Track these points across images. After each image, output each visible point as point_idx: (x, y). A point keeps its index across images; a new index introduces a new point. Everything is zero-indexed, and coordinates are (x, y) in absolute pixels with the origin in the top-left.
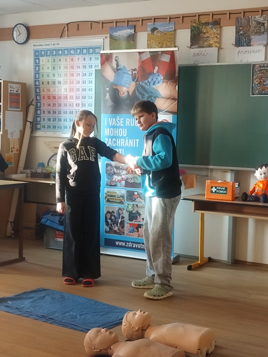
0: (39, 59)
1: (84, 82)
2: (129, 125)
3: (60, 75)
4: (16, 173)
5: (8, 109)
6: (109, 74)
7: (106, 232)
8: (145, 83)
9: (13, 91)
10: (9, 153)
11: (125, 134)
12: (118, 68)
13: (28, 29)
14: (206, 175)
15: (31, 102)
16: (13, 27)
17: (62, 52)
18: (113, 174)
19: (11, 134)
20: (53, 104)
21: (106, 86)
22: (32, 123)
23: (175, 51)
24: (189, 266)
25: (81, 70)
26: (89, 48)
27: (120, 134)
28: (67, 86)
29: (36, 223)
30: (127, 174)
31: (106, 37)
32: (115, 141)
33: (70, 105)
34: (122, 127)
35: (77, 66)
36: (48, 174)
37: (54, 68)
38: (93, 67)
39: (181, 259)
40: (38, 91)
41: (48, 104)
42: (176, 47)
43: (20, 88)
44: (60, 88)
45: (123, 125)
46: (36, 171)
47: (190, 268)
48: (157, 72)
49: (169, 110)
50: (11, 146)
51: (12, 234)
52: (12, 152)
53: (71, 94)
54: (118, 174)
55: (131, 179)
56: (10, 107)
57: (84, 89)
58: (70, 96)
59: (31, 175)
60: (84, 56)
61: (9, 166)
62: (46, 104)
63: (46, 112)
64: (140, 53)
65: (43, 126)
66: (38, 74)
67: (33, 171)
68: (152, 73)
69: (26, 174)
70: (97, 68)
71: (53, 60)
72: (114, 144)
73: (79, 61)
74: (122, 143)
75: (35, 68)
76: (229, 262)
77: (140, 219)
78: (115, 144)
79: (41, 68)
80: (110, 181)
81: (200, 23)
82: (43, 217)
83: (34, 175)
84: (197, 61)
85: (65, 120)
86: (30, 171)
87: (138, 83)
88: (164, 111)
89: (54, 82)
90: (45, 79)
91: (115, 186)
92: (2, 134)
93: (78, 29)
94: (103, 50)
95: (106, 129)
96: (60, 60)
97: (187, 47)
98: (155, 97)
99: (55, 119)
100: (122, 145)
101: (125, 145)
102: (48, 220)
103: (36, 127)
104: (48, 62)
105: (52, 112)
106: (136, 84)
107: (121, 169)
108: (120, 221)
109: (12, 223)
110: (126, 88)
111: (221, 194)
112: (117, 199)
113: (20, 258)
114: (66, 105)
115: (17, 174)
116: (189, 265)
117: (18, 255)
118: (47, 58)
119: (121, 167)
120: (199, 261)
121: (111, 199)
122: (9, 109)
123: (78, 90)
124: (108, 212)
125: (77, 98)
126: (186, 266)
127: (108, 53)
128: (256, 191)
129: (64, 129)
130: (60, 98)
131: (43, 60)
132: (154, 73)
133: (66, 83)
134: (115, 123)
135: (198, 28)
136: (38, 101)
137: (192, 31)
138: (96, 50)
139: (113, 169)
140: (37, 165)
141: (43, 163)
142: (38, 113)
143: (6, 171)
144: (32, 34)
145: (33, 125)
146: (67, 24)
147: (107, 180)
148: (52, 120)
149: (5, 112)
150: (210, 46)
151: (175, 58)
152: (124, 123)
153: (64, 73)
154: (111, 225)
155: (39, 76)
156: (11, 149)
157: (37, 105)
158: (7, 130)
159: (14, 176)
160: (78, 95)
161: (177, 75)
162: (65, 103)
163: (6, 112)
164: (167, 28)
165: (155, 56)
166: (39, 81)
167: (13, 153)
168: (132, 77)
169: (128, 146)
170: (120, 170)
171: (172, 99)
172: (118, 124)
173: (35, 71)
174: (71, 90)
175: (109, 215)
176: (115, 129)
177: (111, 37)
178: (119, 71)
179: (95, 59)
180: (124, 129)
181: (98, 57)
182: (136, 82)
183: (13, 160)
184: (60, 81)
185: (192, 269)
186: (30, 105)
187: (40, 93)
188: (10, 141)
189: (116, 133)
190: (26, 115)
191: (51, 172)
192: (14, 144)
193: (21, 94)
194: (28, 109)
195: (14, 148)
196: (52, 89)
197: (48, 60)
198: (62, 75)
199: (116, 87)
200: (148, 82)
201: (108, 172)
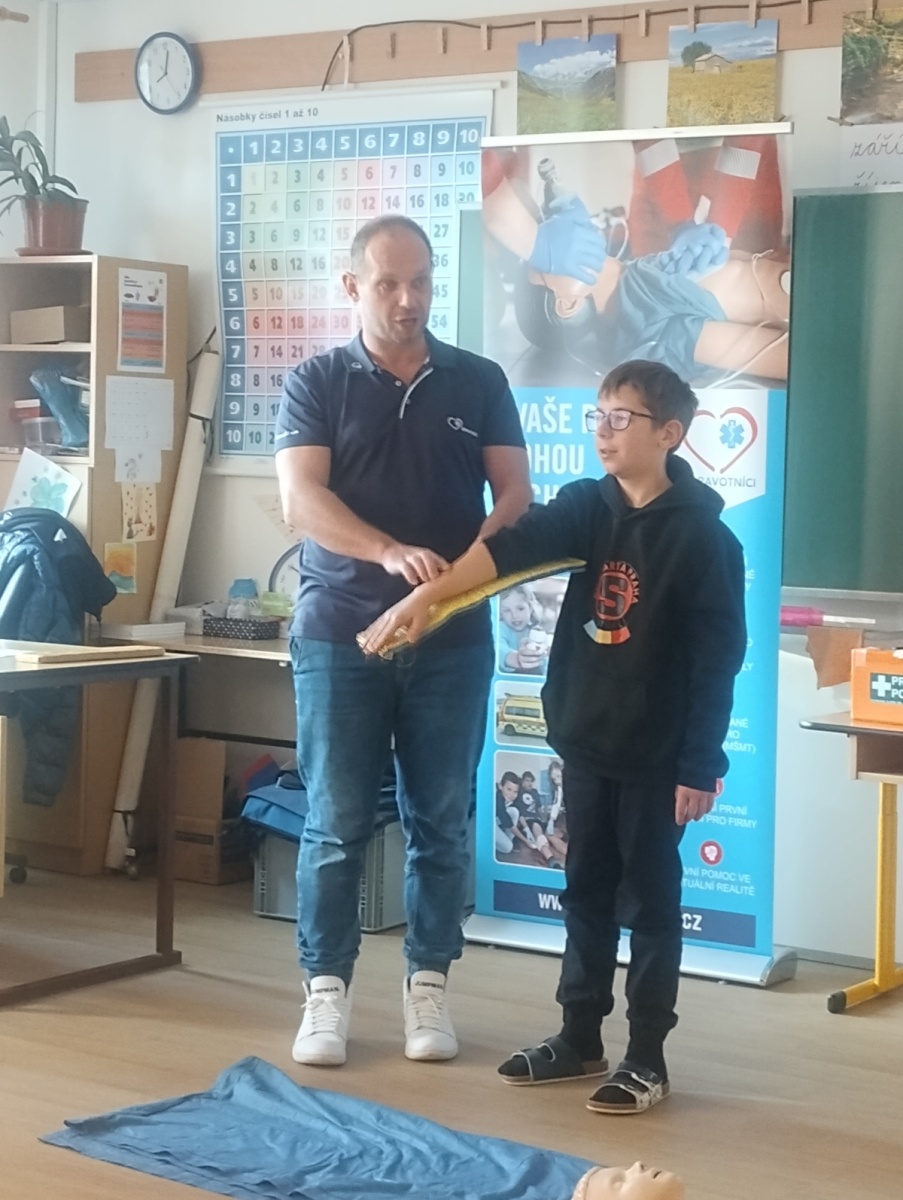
0: (238, 171)
3: (320, 235)
4: (146, 619)
5: (115, 367)
6: (517, 229)
7: (501, 856)
8: (661, 262)
9: (137, 299)
10: (120, 541)
11: (576, 467)
12: (552, 204)
13: (196, 53)
15: (208, 342)
16: (140, 46)
17: (329, 142)
18: (530, 623)
19: (126, 465)
20: (294, 347)
21: (502, 275)
22: (208, 424)
23: (778, 137)
24: (834, 996)
26: (437, 128)
27: (559, 466)
29: (224, 816)
31: (504, 84)
34: (566, 440)
35: (388, 199)
36: (271, 623)
37: (297, 207)
38: (452, 200)
39: (801, 967)
40: (235, 298)
41: (273, 348)
42: (781, 119)
43: (164, 288)
44: (319, 286)
45: (569, 431)
46: (226, 611)
47: (838, 1005)
48: (708, 220)
49: (759, 373)
50: (129, 513)
51: (128, 857)
52: (130, 536)
54: (550, 626)
56: (125, 362)
59: (205, 627)
60: (416, 159)
61: (119, 590)
62: (265, 350)
63: (265, 380)
64: (639, 145)
65: (251, 434)
66: (236, 228)
67: (213, 610)
68: (684, 223)
69: (184, 624)
70: (466, 207)
71: (293, 176)
73: (395, 177)
75: (224, 208)
79: (246, 207)
80: (515, 652)
81: (880, 23)
82: (250, 794)
83: (217, 628)
84: (867, 175)
86: (200, 610)
87: (630, 263)
88: (732, 373)
89: (297, 263)
90: (263, 248)
91: (537, 671)
92: (92, 466)
93: (393, 53)
94: (492, 135)
96: (321, 176)
97: (829, 118)
98: (700, 320)
102: (272, 804)
103: (226, 438)
104: (275, 182)
106: (623, 269)
108: (554, 811)
109: (130, 818)
110: (580, 284)
113: (160, 954)
115: (149, 623)
116: (836, 991)
117: (153, 942)
118: (271, 169)
120: (873, 977)
121: (520, 723)
122: (121, 368)
124: (509, 777)
126: (824, 998)
127: (511, 147)
130: (318, 324)
131: (253, 177)
132: (694, 223)
133: (342, 264)
134: (537, 424)
135: (873, 43)
136: (233, 338)
137: (847, 55)
138: (464, 133)
139: (530, 605)
140: (227, 590)
141: (250, 580)
142: (232, 383)
143: (107, 611)
144: (210, 75)
145: (212, 431)
146: (351, 34)
147: (506, 648)
149: (105, 378)
151: (779, 161)
153: (336, 227)
154: (521, 827)
155: (237, 237)
156: (129, 525)
157: (230, 352)
158: (113, 451)
159: (138, 632)
161: (786, 230)
163: (110, 379)
164: (746, 43)
165: (698, 158)
166: (237, 257)
167: (135, 540)
168: (607, 239)
171: (764, 326)
172: (550, 425)
173: (224, 218)
175: (514, 786)
176: (538, 447)
177: (525, 84)
178: (555, 216)
179: (459, 170)
180: (572, 448)
181: (470, 163)
182: (621, 259)
183: (134, 570)
184: (322, 258)
185: (847, 1007)
186: (200, 352)
187: (240, 303)
188: (124, 495)
189: (542, 463)
190: (187, 393)
191: (283, 615)
192: (141, 507)
193: (167, 308)
194: (196, 369)
195: (139, 521)
196: (287, 291)
197: (276, 173)
198: (328, 231)
199: (543, 279)
200: (671, 258)
201: (508, 618)
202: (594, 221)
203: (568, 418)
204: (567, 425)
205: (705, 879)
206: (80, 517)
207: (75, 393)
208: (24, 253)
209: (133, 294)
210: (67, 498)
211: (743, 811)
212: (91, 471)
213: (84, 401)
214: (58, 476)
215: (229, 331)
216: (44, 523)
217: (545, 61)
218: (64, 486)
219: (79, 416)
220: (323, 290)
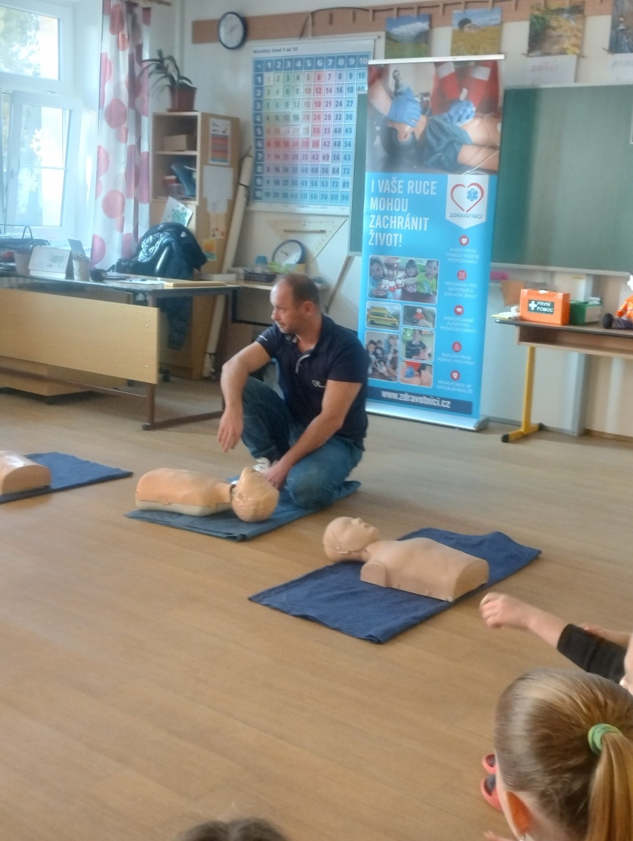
0: (262, 76)
1: (339, 117)
2: (413, 193)
3: (297, 105)
4: (220, 271)
5: (208, 162)
6: (382, 102)
8: (445, 118)
9: (218, 132)
10: (209, 237)
11: (405, 208)
12: (398, 91)
13: (245, 22)
14: (542, 281)
15: (248, 152)
16: (220, 18)
17: (302, 63)
18: (382, 276)
19: (212, 205)
20: (285, 155)
21: (375, 123)
22: (247, 189)
23: (499, 61)
24: (504, 436)
25: (333, 96)
26: (350, 57)
27: (397, 208)
28: (309, 124)
30: (405, 278)
31: (379, 37)
32: (388, 219)
33: (313, 158)
34: (400, 196)
35: (327, 89)
36: (272, 275)
37: (287, 92)
38: (355, 89)
39: (491, 424)
40: (260, 133)
41: (276, 155)
42: (500, 53)
43: (229, 128)
44: (296, 127)
45: (402, 192)
46: (254, 270)
47: (506, 439)
48: (466, 98)
50: (213, 226)
53: (316, 138)
54: (391, 278)
55: (412, 285)
56: (213, 160)
57: (338, 130)
58: (314, 142)
59: (245, 276)
60: (340, 71)
61: (209, 260)
62: (272, 156)
63: (272, 169)
64: (437, 64)
65: (266, 193)
66: (261, 101)
67: (249, 270)
68: (455, 101)
69: (236, 275)
70: (361, 92)
71: (286, 78)
73: (330, 78)
74: (399, 223)
75: (256, 92)
76: (574, 433)
77: (424, 355)
78: (387, 225)
79: (265, 92)
80: (376, 288)
81: (547, 9)
83: (250, 277)
84: (537, 80)
85: (304, 182)
86: (243, 269)
87: (431, 118)
88: (474, 167)
89: (287, 117)
90: (273, 110)
91: (385, 297)
92: (198, 205)
93: (331, 23)
94: (374, 59)
95: (372, 199)
96: (298, 78)
97: (522, 54)
99: (287, 181)
100: (398, 228)
101: (404, 226)
103: (254, 194)
104: (278, 80)
105: (281, 169)
106: (428, 121)
108: (390, 357)
109: (213, 357)
110: (409, 127)
112: (386, 320)
114: (305, 157)
115: (221, 273)
116: (505, 433)
118: (276, 75)
119: (396, 265)
120: (521, 428)
121: (377, 319)
122: (211, 162)
123: (327, 131)
124: (372, 342)
125: (325, 144)
126: (499, 437)
127: (381, 65)
128: (628, 312)
129: (302, 198)
130: (296, 144)
131: (269, 79)
132: (460, 100)
133: (307, 118)
134: (388, 189)
135: (543, 19)
136: (259, 150)
137: (532, 25)
138: (361, 59)
139: (382, 269)
140: (254, 261)
141: (264, 257)
142: (258, 171)
143: (203, 268)
144: (251, 32)
145: (249, 192)
146: (313, 14)
147: (372, 287)
148: (281, 182)
149: (203, 167)
150: (563, 52)
151: (499, 73)
153: (304, 101)
154: (375, 363)
155: (261, 106)
156: (213, 231)
157: (257, 156)
158: (207, 198)
159: (215, 276)
160: (327, 140)
161: (500, 104)
162: (305, 153)
163: (206, 168)
164: (487, 19)
165: (463, 69)
166: (260, 115)
167: (216, 238)
168: (422, 107)
169: (409, 228)
171: (489, 147)
173: (256, 97)
174: (316, 131)
175: (373, 346)
176: (388, 199)
177: (390, 38)
178: (399, 97)
179: (358, 76)
180: (403, 200)
181: (363, 73)
182: (427, 116)
183: (215, 251)
184: (298, 115)
185: (510, 440)
186: (245, 157)
187: (262, 135)
188: (211, 218)
189: (390, 206)
190: (239, 174)
191: (279, 271)
192: (218, 224)
193: (231, 136)
194: (242, 164)
195: (217, 230)
196: (282, 130)
197: (278, 77)
198: (301, 103)
199: (393, 125)
200: (449, 115)
201: (373, 274)
202: (417, 99)
203: (402, 187)
205: (452, 386)
206: (192, 226)
207: (189, 174)
208: (170, 110)
209: (216, 130)
210: (187, 219)
211: (469, 358)
212: (197, 207)
213: (194, 177)
214: (183, 209)
215: (257, 147)
216: (177, 229)
217: (397, 26)
218: (186, 214)
219: (191, 182)
220: (298, 130)
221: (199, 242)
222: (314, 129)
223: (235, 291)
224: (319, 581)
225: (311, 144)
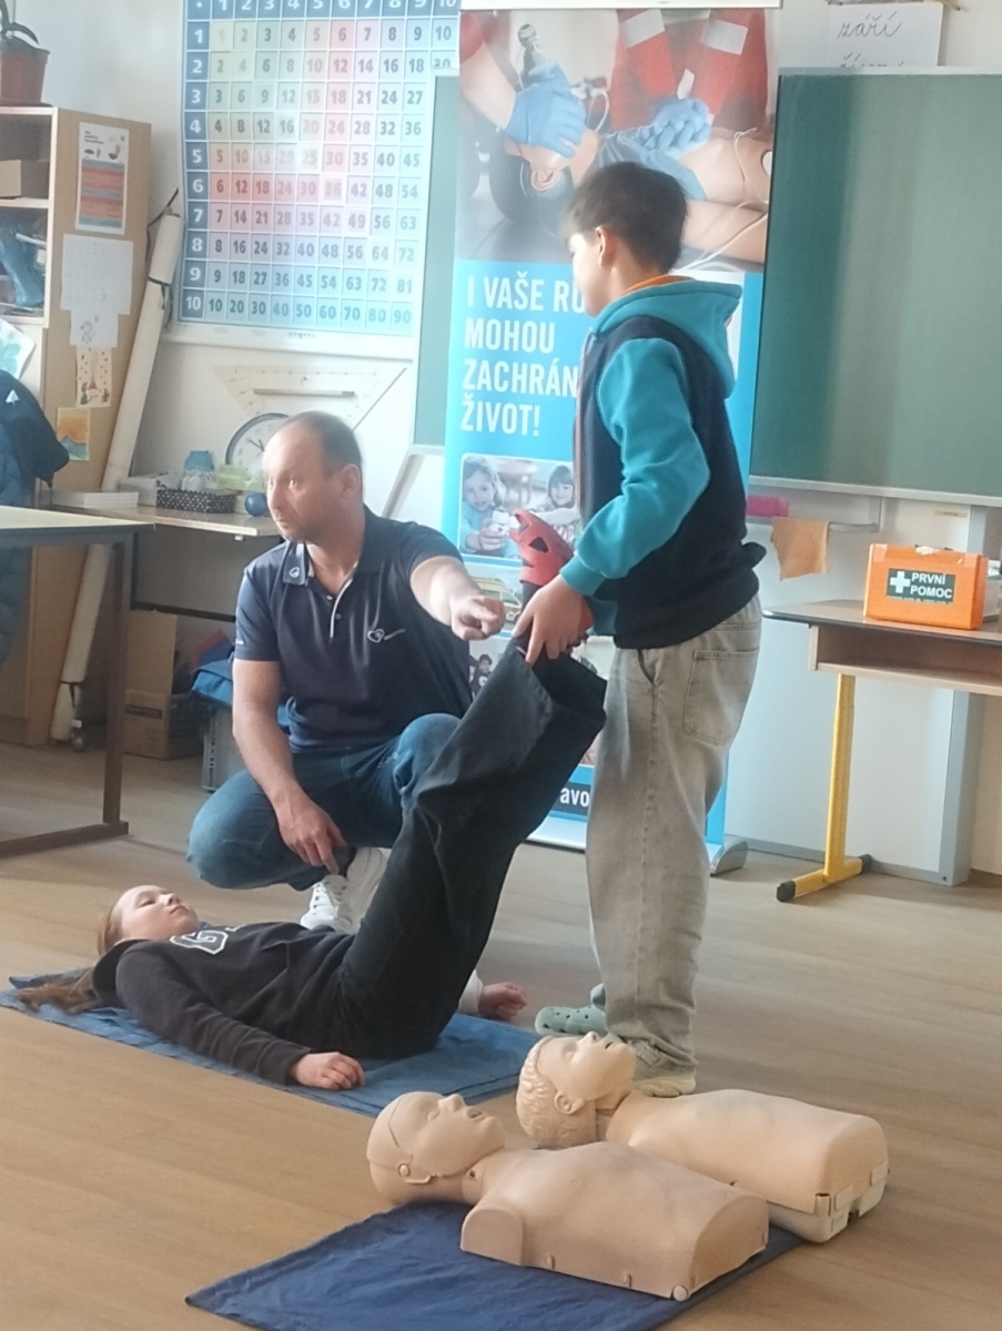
0: (206, 27)
1: (389, 127)
2: (565, 309)
3: (289, 97)
4: (99, 487)
5: (73, 225)
6: (495, 97)
8: (641, 137)
9: (98, 156)
10: (73, 406)
11: (547, 346)
12: (532, 72)
14: (869, 522)
15: (169, 204)
17: (301, 3)
18: (493, 504)
19: (82, 328)
20: (258, 212)
21: (477, 144)
22: (167, 289)
23: (766, 12)
24: (783, 885)
25: (374, 80)
27: (529, 345)
28: (318, 143)
29: (174, 691)
30: (548, 509)
32: (506, 370)
33: (327, 221)
34: (537, 317)
35: (362, 62)
36: (227, 497)
37: (266, 66)
38: (427, 65)
39: (750, 857)
40: (199, 160)
41: (237, 213)
43: (125, 146)
44: (287, 149)
45: (540, 308)
46: (181, 483)
47: (787, 894)
48: (692, 94)
49: (731, 254)
50: (84, 377)
51: (75, 730)
52: (84, 401)
53: (333, 174)
54: (514, 508)
56: (83, 221)
57: (385, 158)
59: (158, 498)
60: (392, 21)
61: (72, 457)
62: (228, 215)
63: (227, 246)
64: (624, 14)
65: (212, 302)
66: (202, 87)
67: (169, 482)
68: (666, 97)
69: (137, 494)
70: (442, 73)
71: (263, 35)
72: (501, 385)
73: (369, 39)
74: (533, 379)
75: (191, 66)
76: (945, 879)
78: (506, 383)
79: (213, 65)
80: (477, 532)
82: (202, 668)
83: (170, 499)
84: (853, 57)
85: (305, 278)
86: (154, 480)
87: (609, 136)
88: (709, 254)
89: (264, 126)
90: (229, 109)
91: (499, 553)
92: (47, 327)
95: (470, 322)
96: (292, 35)
99: (265, 274)
100: (532, 391)
101: (544, 390)
102: (224, 679)
103: (185, 304)
104: (244, 39)
105: (250, 247)
106: (602, 143)
107: (526, 485)
109: (77, 691)
110: (558, 156)
111: (927, 601)
113: (106, 824)
114: (308, 219)
115: (101, 492)
116: (784, 881)
117: (100, 813)
118: (240, 26)
119: (525, 479)
120: (823, 867)
122: (79, 226)
123: (361, 159)
125: (354, 191)
126: (773, 887)
127: (492, 11)
129: (299, 315)
130: (285, 189)
131: (222, 33)
132: (677, 97)
133: (312, 127)
134: (508, 299)
136: (195, 201)
139: (493, 485)
140: (183, 460)
141: (207, 452)
142: (194, 248)
145: (171, 297)
147: (467, 528)
148: (249, 278)
149: (62, 237)
151: (767, 36)
152: (547, 299)
153: (307, 88)
155: (203, 97)
156: (84, 390)
157: (192, 216)
158: (69, 312)
159: (90, 500)
160: (360, 181)
161: (770, 109)
162: (307, 211)
163: (67, 237)
165: (683, 29)
166: (202, 117)
167: (89, 406)
168: (587, 108)
169: (558, 393)
170: (520, 492)
171: (743, 207)
172: (521, 302)
173: (190, 75)
174: (334, 159)
175: (471, 669)
176: (507, 323)
178: (535, 85)
179: (436, 35)
180: (543, 325)
181: (448, 28)
182: (601, 132)
183: (87, 437)
184: (291, 121)
185: (796, 896)
186: (160, 216)
187: (204, 165)
188: (79, 358)
189: (511, 340)
190: (147, 256)
191: (240, 489)
192: (96, 372)
193: (129, 168)
194: (156, 231)
196: (253, 154)
197: (245, 31)
198: (298, 94)
199: (520, 151)
200: (652, 132)
201: (471, 498)
202: (575, 92)
203: (539, 295)
204: (539, 301)
206: (33, 379)
207: (29, 252)
209: (95, 151)
210: (20, 359)
212: (46, 333)
213: (40, 260)
214: (11, 336)
215: (191, 194)
218: (17, 348)
219: (34, 276)
220: (291, 154)
221: (47, 415)
222: (330, 153)
223: (136, 532)
224: (359, 1254)
225: (321, 190)
